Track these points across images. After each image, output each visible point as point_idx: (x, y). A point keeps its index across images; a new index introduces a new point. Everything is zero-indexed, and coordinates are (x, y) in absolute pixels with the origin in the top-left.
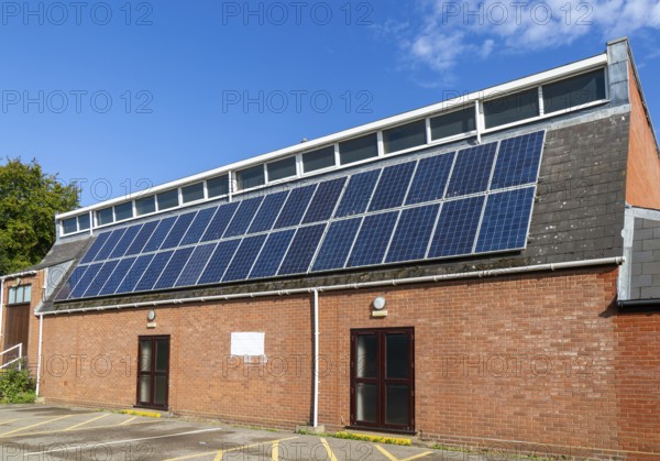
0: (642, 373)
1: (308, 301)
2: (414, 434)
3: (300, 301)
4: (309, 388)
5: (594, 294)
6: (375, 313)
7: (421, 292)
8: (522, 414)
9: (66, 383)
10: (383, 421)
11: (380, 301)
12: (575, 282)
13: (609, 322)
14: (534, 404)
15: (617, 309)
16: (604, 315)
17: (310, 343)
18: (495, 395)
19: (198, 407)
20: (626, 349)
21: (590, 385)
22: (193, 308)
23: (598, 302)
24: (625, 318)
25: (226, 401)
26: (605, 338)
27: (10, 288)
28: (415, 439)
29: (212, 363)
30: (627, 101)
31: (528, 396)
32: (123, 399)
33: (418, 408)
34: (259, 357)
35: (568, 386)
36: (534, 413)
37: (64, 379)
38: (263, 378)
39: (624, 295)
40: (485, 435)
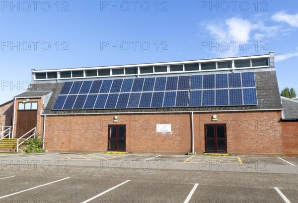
0: (288, 136)
1: (189, 115)
2: (227, 153)
3: (186, 115)
4: (190, 142)
5: (276, 117)
6: (213, 120)
7: (229, 114)
8: (258, 146)
9: (62, 144)
10: (216, 150)
11: (215, 116)
12: (271, 114)
13: (279, 124)
14: (261, 144)
15: (282, 120)
16: (279, 122)
17: (190, 128)
18: (251, 142)
19: (141, 149)
20: (284, 130)
21: (275, 138)
22: (138, 115)
23: (277, 119)
24: (283, 123)
25: (154, 147)
26: (279, 127)
27: (19, 103)
28: (227, 154)
29: (148, 134)
30: (274, 67)
31: (260, 141)
32: (100, 148)
33: (228, 146)
34: (169, 132)
35: (270, 139)
36: (261, 146)
37: (62, 141)
38: (171, 139)
39: (283, 118)
40: (248, 152)
